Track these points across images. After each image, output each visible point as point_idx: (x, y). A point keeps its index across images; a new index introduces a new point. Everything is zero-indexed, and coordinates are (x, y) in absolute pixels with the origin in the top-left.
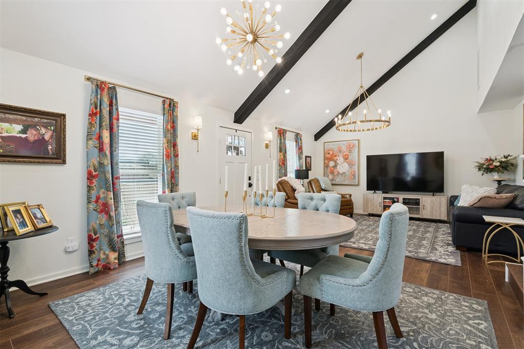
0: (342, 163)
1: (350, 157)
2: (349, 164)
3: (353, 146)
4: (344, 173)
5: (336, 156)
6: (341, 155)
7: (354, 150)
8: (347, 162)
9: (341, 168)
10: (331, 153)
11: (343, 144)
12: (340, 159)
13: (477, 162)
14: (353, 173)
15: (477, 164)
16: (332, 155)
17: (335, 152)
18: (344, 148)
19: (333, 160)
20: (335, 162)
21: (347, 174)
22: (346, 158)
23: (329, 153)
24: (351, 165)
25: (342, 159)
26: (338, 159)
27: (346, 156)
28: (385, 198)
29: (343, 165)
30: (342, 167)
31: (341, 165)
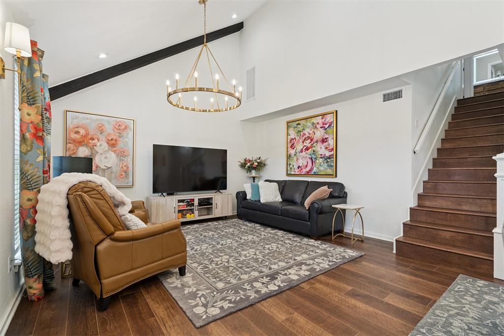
0: (105, 152)
1: (120, 144)
2: (117, 156)
3: (126, 128)
4: (109, 168)
5: (93, 139)
6: (103, 139)
7: (128, 134)
8: (115, 152)
9: (103, 159)
10: (82, 132)
11: (108, 122)
12: (102, 146)
13: (240, 162)
14: (125, 169)
15: (240, 164)
16: (85, 136)
17: (91, 132)
18: (109, 129)
19: (87, 145)
20: (92, 148)
21: (114, 170)
22: (112, 144)
23: (77, 132)
24: (122, 155)
25: (105, 145)
26: (98, 144)
27: (113, 142)
28: (180, 201)
29: (107, 155)
30: (106, 158)
31: (104, 155)
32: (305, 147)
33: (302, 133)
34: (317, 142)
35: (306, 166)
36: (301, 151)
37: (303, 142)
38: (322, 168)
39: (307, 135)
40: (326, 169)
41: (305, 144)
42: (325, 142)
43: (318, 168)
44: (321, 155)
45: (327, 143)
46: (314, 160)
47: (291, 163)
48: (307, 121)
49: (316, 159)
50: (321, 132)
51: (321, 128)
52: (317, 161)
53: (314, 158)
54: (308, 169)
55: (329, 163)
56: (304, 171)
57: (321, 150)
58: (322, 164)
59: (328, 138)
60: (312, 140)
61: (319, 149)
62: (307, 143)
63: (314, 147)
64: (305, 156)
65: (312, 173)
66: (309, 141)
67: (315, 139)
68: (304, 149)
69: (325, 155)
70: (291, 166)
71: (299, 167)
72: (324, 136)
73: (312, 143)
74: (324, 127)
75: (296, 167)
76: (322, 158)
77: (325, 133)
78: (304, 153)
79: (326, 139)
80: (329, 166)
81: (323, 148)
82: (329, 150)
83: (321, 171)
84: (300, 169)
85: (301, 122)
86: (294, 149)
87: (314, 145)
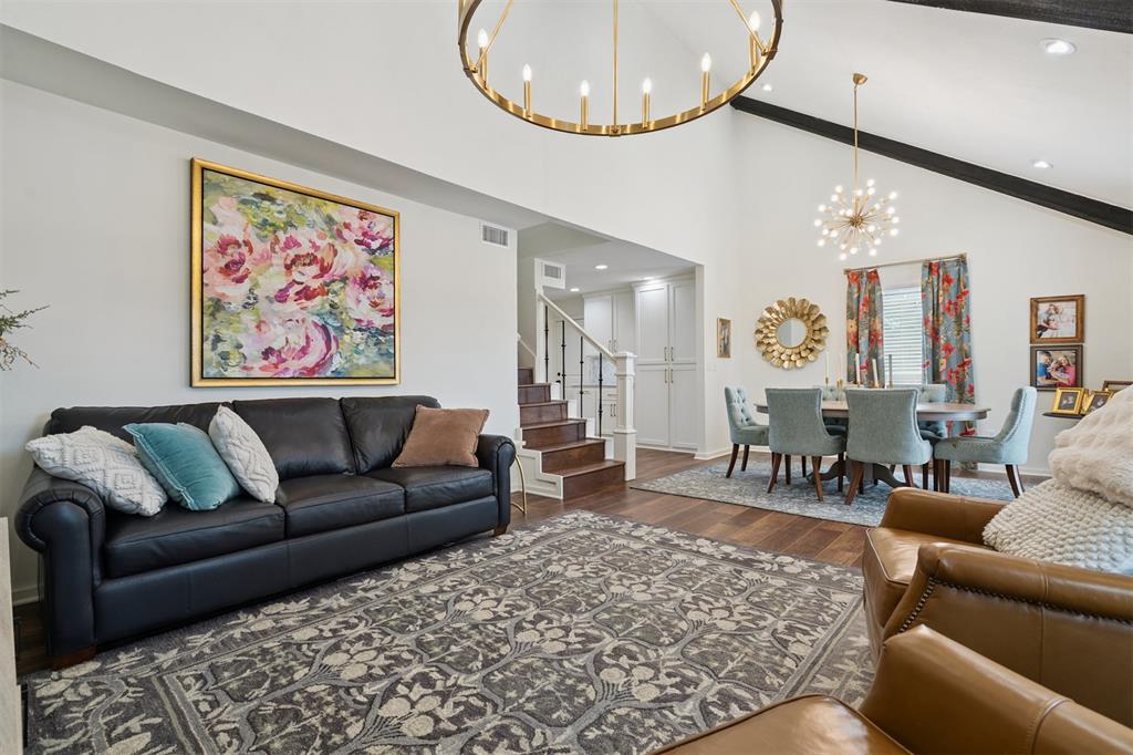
32: (298, 288)
33: (282, 236)
34: (344, 279)
35: (304, 351)
36: (282, 297)
37: (288, 267)
38: (362, 360)
39: (306, 249)
40: (375, 362)
41: (296, 276)
42: (371, 287)
43: (348, 360)
44: (359, 321)
45: (376, 292)
46: (332, 334)
47: (225, 333)
48: (305, 203)
49: (341, 330)
50: (356, 256)
51: (358, 242)
52: (346, 338)
53: (336, 328)
54: (310, 360)
55: (383, 347)
56: (294, 366)
57: (357, 305)
58: (361, 348)
59: (378, 278)
60: (324, 270)
61: (351, 303)
62: (308, 275)
63: (335, 292)
64: (299, 316)
65: (329, 374)
66: (315, 269)
67: (337, 270)
68: (292, 292)
69: (370, 322)
70: (221, 347)
71: (267, 353)
72: (366, 268)
73: (326, 278)
74: (368, 246)
75: (252, 349)
76: (360, 330)
77: (371, 262)
78: (291, 307)
79: (372, 278)
80: (382, 355)
81: (366, 303)
82: (382, 311)
83: (358, 367)
84: (273, 359)
85: (279, 195)
86: (240, 280)
87: (336, 286)
